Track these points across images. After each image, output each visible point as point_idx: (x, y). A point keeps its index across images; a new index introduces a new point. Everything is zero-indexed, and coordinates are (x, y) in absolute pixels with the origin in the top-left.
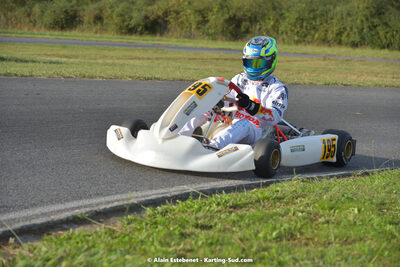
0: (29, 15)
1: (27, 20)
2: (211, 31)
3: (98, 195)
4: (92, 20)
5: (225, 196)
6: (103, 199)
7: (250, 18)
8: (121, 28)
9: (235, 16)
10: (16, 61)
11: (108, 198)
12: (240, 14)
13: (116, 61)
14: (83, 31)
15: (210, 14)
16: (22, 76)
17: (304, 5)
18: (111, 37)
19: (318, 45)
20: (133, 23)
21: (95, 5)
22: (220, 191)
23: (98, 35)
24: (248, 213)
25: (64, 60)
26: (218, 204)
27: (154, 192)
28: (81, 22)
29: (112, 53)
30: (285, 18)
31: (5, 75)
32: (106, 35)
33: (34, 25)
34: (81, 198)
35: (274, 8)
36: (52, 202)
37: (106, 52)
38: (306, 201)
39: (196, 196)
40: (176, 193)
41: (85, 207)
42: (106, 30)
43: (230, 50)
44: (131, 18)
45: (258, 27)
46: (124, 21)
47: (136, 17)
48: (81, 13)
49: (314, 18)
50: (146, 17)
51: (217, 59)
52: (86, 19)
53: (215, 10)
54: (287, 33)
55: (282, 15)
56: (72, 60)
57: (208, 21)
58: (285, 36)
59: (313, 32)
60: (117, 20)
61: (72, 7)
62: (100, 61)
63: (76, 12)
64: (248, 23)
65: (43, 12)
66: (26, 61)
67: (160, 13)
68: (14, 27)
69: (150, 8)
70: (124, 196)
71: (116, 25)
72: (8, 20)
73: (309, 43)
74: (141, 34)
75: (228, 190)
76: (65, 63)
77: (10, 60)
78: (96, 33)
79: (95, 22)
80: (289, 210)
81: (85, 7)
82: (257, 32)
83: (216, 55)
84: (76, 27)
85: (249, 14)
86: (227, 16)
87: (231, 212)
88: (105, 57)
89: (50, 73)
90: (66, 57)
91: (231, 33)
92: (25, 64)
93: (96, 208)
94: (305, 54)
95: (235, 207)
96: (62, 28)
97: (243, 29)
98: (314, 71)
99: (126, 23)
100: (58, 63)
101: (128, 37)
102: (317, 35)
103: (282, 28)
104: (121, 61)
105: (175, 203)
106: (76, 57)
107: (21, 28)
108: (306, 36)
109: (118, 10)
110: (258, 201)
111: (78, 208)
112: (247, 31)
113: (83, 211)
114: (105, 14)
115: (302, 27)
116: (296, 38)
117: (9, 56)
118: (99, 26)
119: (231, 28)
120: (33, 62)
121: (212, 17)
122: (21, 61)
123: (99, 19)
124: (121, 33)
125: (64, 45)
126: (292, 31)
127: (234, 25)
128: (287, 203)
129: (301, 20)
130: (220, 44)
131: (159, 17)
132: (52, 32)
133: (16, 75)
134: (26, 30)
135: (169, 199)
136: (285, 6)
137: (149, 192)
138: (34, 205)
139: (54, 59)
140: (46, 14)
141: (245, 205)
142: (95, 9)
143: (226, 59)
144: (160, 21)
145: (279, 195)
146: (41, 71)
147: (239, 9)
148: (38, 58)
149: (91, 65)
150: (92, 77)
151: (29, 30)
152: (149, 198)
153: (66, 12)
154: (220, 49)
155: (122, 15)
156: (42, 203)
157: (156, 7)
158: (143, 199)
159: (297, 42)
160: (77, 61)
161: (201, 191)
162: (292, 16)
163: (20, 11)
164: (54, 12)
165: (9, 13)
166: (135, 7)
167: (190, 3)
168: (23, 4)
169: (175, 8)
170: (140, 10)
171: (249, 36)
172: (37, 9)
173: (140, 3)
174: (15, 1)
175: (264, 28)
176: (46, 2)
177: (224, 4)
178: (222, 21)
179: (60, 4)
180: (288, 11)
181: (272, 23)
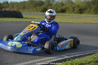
0: (37, 9)
1: (36, 10)
2: (75, 12)
9: (81, 9)
12: (82, 8)
17: (96, 6)
20: (59, 10)
21: (51, 7)
30: (92, 9)
33: (38, 11)
35: (89, 7)
43: (80, 16)
44: (58, 9)
45: (86, 11)
47: (59, 9)
50: (61, 9)
51: (77, 18)
53: (76, 7)
54: (92, 12)
55: (91, 8)
57: (75, 10)
58: (92, 13)
63: (46, 8)
64: (84, 10)
65: (39, 8)
67: (64, 8)
68: (33, 12)
69: (62, 7)
72: (32, 10)
74: (60, 13)
81: (48, 7)
83: (76, 17)
85: (84, 8)
86: (79, 9)
97: (82, 11)
99: (57, 11)
103: (91, 11)
109: (55, 8)
112: (83, 12)
115: (95, 11)
116: (94, 13)
119: (80, 11)
121: (76, 9)
126: (93, 12)
129: (95, 9)
130: (77, 15)
131: (64, 9)
134: (36, 12)
139: (40, 18)
144: (64, 10)
147: (82, 7)
153: (44, 8)
155: (56, 9)
157: (63, 7)
159: (95, 14)
162: (93, 9)
163: (35, 8)
164: (42, 8)
165: (32, 9)
166: (59, 7)
167: (71, 6)
168: (35, 7)
169: (68, 7)
170: (60, 8)
171: (84, 13)
172: (38, 8)
173: (60, 6)
174: (34, 6)
175: (87, 11)
176: (40, 6)
177: (78, 6)
178: (78, 10)
179: (43, 7)
180: (92, 7)
181: (89, 10)
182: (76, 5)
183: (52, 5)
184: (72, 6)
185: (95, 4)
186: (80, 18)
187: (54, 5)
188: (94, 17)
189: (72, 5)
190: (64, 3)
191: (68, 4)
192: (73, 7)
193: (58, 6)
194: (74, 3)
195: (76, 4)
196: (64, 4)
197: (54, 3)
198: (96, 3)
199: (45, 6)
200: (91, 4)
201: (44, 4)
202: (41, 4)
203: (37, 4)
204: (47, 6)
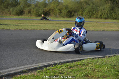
0: (9, 11)
1: (8, 13)
2: (63, 15)
3: (29, 64)
4: (27, 13)
5: (68, 64)
6: (31, 65)
7: (75, 11)
8: (36, 15)
9: (70, 10)
10: (5, 25)
11: (33, 65)
13: (35, 25)
14: (25, 16)
15: (63, 10)
16: (7, 29)
17: (90, 7)
18: (33, 17)
19: (95, 19)
20: (40, 13)
21: (29, 8)
22: (66, 62)
23: (29, 17)
24: (74, 69)
25: (19, 24)
26: (65, 66)
27: (46, 63)
28: (24, 13)
29: (34, 22)
30: (85, 11)
31: (2, 29)
32: (32, 17)
33: (11, 14)
34: (24, 65)
35: (82, 8)
36: (16, 66)
37: (32, 22)
38: (92, 65)
39: (59, 64)
40: (53, 63)
41: (26, 68)
42: (32, 15)
43: (69, 21)
44: (39, 12)
45: (77, 14)
46: (37, 13)
48: (24, 11)
49: (93, 11)
50: (44, 11)
51: (65, 23)
52: (26, 12)
53: (64, 9)
54: (85, 15)
55: (84, 10)
56: (22, 24)
57: (62, 12)
59: (93, 15)
60: (35, 12)
61: (22, 9)
62: (30, 25)
63: (23, 10)
64: (74, 13)
65: (13, 10)
66: (8, 25)
67: (48, 10)
68: (4, 15)
69: (45, 9)
70: (37, 64)
71: (35, 14)
72: (3, 13)
73: (92, 18)
75: (68, 62)
76: (20, 25)
77: (3, 25)
78: (29, 16)
79: (28, 13)
80: (86, 68)
81: (26, 9)
82: (76, 15)
83: (65, 22)
84: (23, 15)
85: (74, 10)
86: (68, 11)
87: (69, 69)
88: (32, 23)
89: (15, 28)
90: (20, 23)
91: (69, 16)
92: (8, 26)
93: (29, 68)
94: (91, 21)
95: (70, 67)
96: (19, 15)
97: (72, 14)
98: (94, 26)
99: (38, 13)
100: (17, 25)
101: (38, 17)
102: (94, 16)
103: (84, 14)
104: (36, 25)
105: (52, 66)
106: (23, 23)
107: (6, 15)
108: (91, 16)
109: (35, 9)
110: (77, 65)
111: (24, 68)
113: (25, 69)
114: (32, 11)
115: (90, 14)
116: (88, 17)
117: (3, 23)
118: (30, 14)
119: (69, 14)
120: (10, 25)
121: (63, 11)
122: (7, 25)
123: (29, 12)
124: (36, 16)
125: (19, 20)
126: (87, 15)
127: (70, 13)
128: (86, 66)
129: (89, 11)
130: (65, 19)
131: (47, 11)
132: (16, 16)
133: (5, 29)
134: (8, 16)
135: (51, 65)
136: (85, 8)
137: (45, 63)
138: (10, 68)
139: (16, 24)
140: (14, 11)
141: (74, 66)
142: (28, 9)
143: (67, 23)
144: (48, 12)
145: (84, 63)
146: (12, 28)
147: (71, 8)
148: (12, 24)
149: (27, 25)
150: (27, 29)
151: (9, 16)
152: (45, 65)
153: (20, 10)
154: (66, 20)
155: (36, 11)
156: (13, 67)
157: (46, 8)
158: (43, 65)
159: (89, 18)
160: (23, 24)
161: (60, 62)
162: (87, 11)
163: (6, 10)
164: (16, 10)
165: (3, 11)
166: (40, 8)
167: (56, 7)
168: (7, 8)
169: (52, 8)
170: (42, 9)
171: (74, 16)
172: (11, 9)
173: (42, 7)
174: (5, 7)
175: (79, 14)
176: (14, 7)
177: (67, 7)
178: (66, 12)
179: (18, 8)
180: (86, 9)
181: (81, 13)
182: (64, 6)
183: (31, 6)
184: (58, 7)
185: (89, 5)
186: (70, 23)
187: (33, 6)
188: (88, 21)
189: (59, 5)
190: (48, 3)
191: (52, 4)
192: (60, 8)
193: (39, 6)
194: (61, 2)
195: (64, 4)
196: (47, 5)
197: (34, 3)
198: (90, 3)
199: (21, 7)
200: (84, 4)
201: (19, 4)
202: (15, 4)
203: (10, 4)
204: (23, 7)
